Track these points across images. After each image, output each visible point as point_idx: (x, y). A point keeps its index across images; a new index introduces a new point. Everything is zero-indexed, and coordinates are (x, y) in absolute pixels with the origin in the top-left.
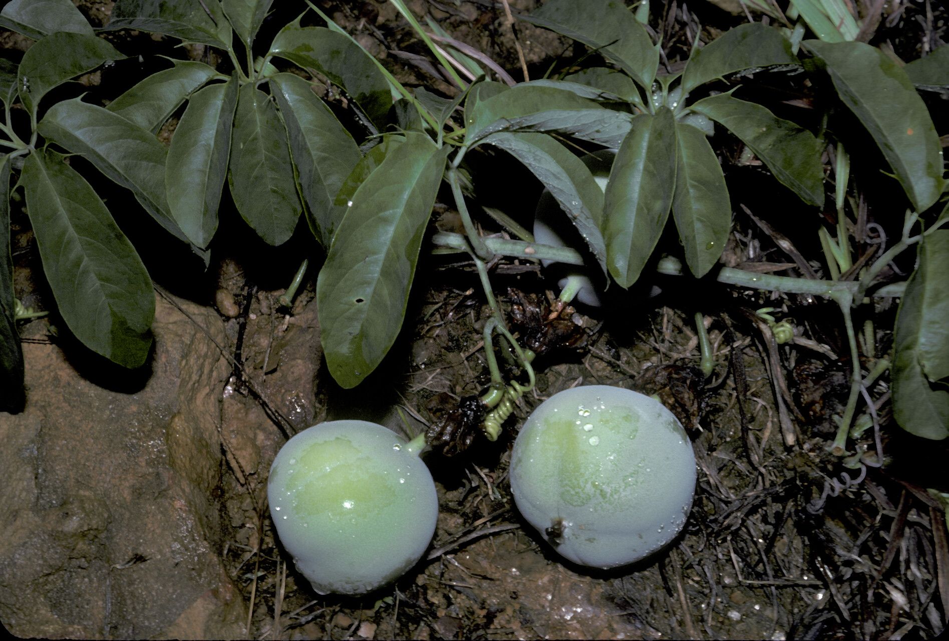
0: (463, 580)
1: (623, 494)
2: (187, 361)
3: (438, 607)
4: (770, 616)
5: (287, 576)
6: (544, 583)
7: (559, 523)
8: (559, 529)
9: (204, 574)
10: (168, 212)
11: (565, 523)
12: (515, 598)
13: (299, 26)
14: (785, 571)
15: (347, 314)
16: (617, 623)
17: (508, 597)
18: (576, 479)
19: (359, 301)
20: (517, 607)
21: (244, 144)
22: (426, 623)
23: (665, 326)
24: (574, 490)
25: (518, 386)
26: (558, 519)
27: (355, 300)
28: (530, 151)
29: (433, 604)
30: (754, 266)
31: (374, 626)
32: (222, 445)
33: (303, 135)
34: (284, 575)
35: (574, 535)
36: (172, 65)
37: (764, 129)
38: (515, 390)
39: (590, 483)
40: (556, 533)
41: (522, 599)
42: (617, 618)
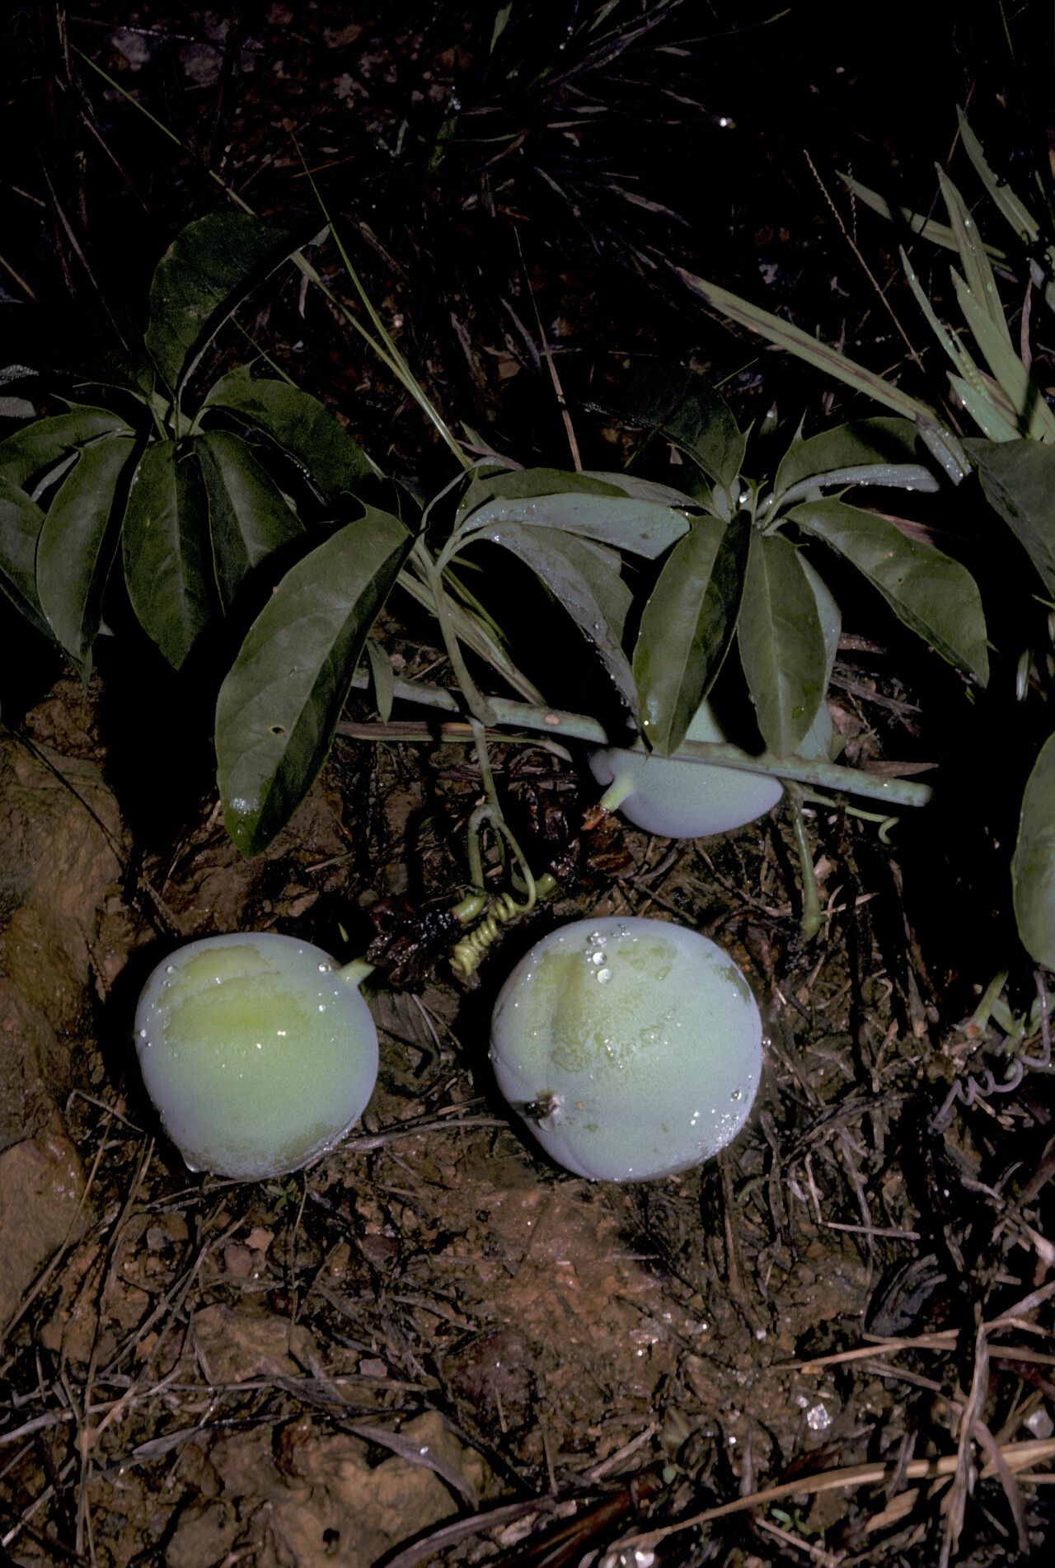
0: (412, 1188)
1: (639, 1056)
2: (54, 841)
3: (368, 1221)
4: (862, 1280)
5: (154, 1155)
6: (530, 1206)
7: (548, 1098)
8: (546, 1106)
9: (29, 1122)
10: (37, 603)
11: (556, 1100)
12: (483, 1221)
13: (247, 375)
14: (892, 1221)
15: (258, 748)
16: (630, 1269)
17: (474, 1218)
18: (574, 1030)
19: (277, 730)
20: (484, 1231)
21: (152, 520)
22: (347, 1240)
23: (763, 873)
24: (569, 1046)
25: (511, 904)
26: (546, 1093)
27: (270, 729)
28: (541, 551)
29: (362, 1216)
30: (879, 767)
31: (271, 1236)
32: (90, 967)
33: (234, 516)
34: (151, 1150)
35: (568, 1118)
36: (67, 410)
37: (891, 554)
38: (505, 905)
39: (592, 1036)
40: (540, 1110)
41: (492, 1224)
42: (631, 1264)
